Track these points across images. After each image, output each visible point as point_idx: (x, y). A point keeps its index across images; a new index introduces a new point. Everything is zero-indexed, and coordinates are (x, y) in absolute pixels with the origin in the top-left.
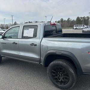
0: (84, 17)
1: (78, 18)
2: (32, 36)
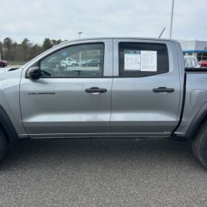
1: (47, 41)
2: (155, 70)
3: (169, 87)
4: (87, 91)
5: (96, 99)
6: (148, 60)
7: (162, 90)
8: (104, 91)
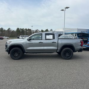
0: (23, 29)
1: (18, 29)
2: (52, 39)
3: (55, 42)
4: (39, 43)
5: (41, 44)
6: (51, 37)
7: (54, 42)
8: (42, 43)
